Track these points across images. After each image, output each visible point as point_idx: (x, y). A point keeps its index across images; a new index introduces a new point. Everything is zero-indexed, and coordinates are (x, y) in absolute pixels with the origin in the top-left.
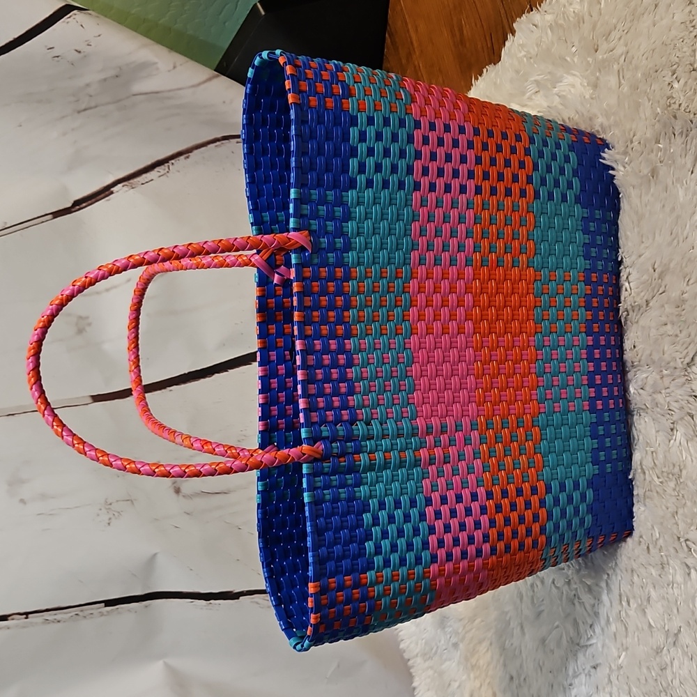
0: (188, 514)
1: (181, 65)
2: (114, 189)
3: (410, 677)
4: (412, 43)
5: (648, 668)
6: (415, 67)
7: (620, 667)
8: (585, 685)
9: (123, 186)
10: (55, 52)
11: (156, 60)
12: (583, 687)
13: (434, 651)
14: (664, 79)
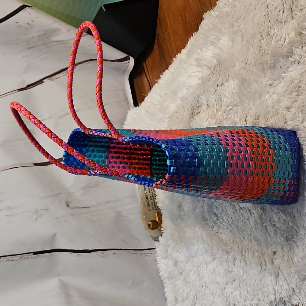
0: (72, 215)
1: (71, 30)
2: (44, 81)
3: (164, 287)
4: (167, 23)
5: (255, 280)
6: (168, 33)
7: (244, 280)
8: (230, 288)
9: (48, 79)
10: (19, 24)
11: (61, 28)
12: (230, 289)
13: (172, 276)
14: (258, 38)
